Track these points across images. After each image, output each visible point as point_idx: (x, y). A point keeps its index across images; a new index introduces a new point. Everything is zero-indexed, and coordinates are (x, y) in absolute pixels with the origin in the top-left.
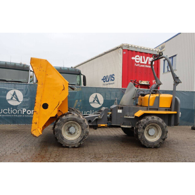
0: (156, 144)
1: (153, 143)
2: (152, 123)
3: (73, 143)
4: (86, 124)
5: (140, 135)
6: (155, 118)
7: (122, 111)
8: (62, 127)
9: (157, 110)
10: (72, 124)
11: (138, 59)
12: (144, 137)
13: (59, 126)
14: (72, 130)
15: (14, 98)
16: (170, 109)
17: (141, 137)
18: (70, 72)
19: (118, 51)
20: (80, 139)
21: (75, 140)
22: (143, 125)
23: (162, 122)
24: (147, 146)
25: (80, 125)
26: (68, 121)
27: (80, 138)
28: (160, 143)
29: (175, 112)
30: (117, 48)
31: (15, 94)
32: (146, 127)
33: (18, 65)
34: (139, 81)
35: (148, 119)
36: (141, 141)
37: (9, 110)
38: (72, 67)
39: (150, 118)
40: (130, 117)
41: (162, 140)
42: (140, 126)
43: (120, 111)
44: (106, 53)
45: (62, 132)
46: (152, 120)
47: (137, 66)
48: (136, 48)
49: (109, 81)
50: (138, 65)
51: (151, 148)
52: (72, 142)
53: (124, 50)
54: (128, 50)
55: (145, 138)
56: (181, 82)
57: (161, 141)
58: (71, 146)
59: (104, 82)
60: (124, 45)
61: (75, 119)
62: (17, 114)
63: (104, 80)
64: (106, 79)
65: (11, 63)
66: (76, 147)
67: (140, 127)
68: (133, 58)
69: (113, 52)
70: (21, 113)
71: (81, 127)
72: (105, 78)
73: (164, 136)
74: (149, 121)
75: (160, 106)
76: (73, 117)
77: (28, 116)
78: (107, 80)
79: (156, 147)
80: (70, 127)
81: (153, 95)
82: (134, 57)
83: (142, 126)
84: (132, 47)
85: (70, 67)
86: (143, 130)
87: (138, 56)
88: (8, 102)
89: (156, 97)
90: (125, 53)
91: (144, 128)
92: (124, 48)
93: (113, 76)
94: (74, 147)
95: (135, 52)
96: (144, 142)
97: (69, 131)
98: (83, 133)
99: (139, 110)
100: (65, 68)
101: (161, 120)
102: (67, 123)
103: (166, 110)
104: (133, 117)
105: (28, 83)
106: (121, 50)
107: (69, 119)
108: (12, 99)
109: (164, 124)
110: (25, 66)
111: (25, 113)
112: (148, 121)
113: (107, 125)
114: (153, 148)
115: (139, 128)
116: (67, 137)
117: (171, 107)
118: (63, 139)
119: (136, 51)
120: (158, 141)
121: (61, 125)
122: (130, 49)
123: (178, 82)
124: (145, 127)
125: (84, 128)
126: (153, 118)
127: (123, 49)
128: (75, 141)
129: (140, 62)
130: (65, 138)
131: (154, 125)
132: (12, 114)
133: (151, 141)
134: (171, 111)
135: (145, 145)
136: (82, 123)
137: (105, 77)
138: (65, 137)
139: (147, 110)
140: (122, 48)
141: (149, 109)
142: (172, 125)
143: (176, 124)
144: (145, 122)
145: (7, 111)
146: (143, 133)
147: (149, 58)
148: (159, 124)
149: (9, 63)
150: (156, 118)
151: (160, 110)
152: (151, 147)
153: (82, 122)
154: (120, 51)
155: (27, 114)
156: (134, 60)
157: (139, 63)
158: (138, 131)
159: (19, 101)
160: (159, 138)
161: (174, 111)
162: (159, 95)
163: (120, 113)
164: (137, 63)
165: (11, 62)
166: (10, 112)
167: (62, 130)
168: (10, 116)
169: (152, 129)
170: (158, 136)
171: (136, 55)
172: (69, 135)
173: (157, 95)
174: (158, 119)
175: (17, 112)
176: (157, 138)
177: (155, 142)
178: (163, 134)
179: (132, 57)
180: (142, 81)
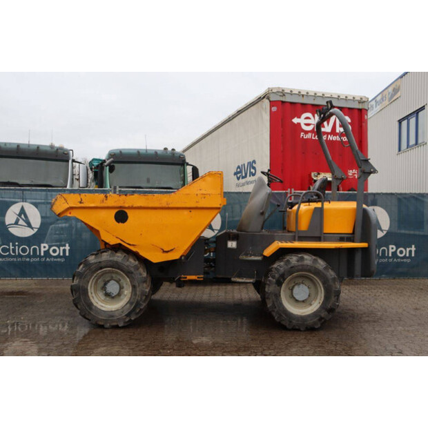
0: (310, 322)
1: (303, 318)
2: (298, 272)
3: (113, 316)
4: (141, 274)
5: (271, 300)
6: (306, 259)
7: (238, 244)
8: (88, 282)
9: (318, 239)
10: (114, 275)
11: (308, 121)
12: (281, 304)
13: (80, 278)
14: (113, 287)
15: (21, 222)
16: (350, 238)
17: (273, 304)
18: (158, 161)
19: (262, 106)
20: (129, 308)
21: (118, 310)
22: (277, 276)
23: (325, 268)
24: (288, 327)
25: (128, 277)
26: (101, 268)
27: (128, 305)
28: (321, 318)
29: (365, 245)
30: (260, 99)
31: (22, 211)
32: (284, 280)
33: (44, 149)
35: (288, 261)
36: (274, 314)
37: (11, 247)
38: (166, 149)
39: (294, 259)
40: (253, 258)
41: (326, 313)
42: (270, 278)
43: (232, 244)
44: (240, 112)
45: (90, 294)
46: (300, 263)
47: (307, 139)
48: (303, 96)
49: (246, 176)
50: (309, 136)
51: (299, 330)
52: (111, 314)
53: (272, 103)
54: (283, 102)
55: (284, 307)
56: (375, 171)
57: (324, 314)
58: (108, 325)
59: (238, 179)
60: (273, 91)
61: (117, 262)
62: (29, 256)
63: (238, 175)
64: (241, 172)
65: (29, 145)
66: (120, 326)
67: (270, 281)
68: (295, 120)
70: (38, 254)
71: (131, 282)
72: (239, 170)
73: (331, 303)
74: (292, 265)
75: (326, 231)
76: (111, 259)
77: (52, 259)
78: (244, 175)
79: (311, 329)
80: (108, 281)
81: (311, 204)
82: (299, 117)
83: (273, 277)
84: (291, 93)
85: (162, 149)
86: (279, 288)
87: (309, 115)
88: (9, 229)
89: (316, 208)
90: (274, 109)
91: (279, 284)
92: (273, 98)
93: (254, 165)
94: (117, 327)
95: (300, 106)
96: (281, 315)
97: (105, 290)
98: (136, 294)
99: (274, 241)
100: (149, 152)
101: (321, 264)
102: (100, 271)
103: (342, 240)
104: (259, 258)
105: (66, 187)
106: (266, 103)
107: (103, 265)
108: (16, 223)
109: (331, 274)
110: (59, 151)
111: (47, 253)
112: (289, 266)
113: (202, 276)
114: (305, 331)
115: (268, 282)
116: (100, 303)
117: (353, 233)
118: (91, 309)
119: (303, 104)
120: (315, 314)
121: (85, 277)
122: (288, 99)
123: (367, 170)
124: (282, 280)
125: (137, 284)
126: (302, 259)
127: (270, 101)
128: (116, 314)
129: (314, 128)
130: (96, 307)
131: (305, 275)
132: (20, 256)
133: (299, 314)
134: (353, 241)
135: (283, 323)
136: (132, 273)
137: (239, 167)
138: (95, 304)
139: (293, 239)
140: (268, 98)
141: (297, 238)
142: (357, 276)
143: (367, 273)
144: (282, 270)
145: (8, 250)
146: (278, 296)
148: (317, 272)
149: (27, 147)
150: (308, 259)
151: (325, 240)
152: (297, 327)
153: (132, 270)
154: (264, 107)
155: (51, 256)
156: (299, 124)
157: (313, 131)
158: (266, 290)
159: (32, 228)
160: (319, 306)
161: (361, 241)
162: (323, 205)
163: (232, 249)
164: (306, 132)
165: (31, 143)
166: (14, 251)
167: (89, 288)
168: (15, 259)
169: (301, 285)
170: (317, 301)
171: (303, 113)
172: (108, 298)
173: (319, 205)
174: (315, 261)
175: (29, 251)
176: (315, 306)
177: (309, 316)
178: (327, 298)
179: (294, 118)
180: (319, 174)
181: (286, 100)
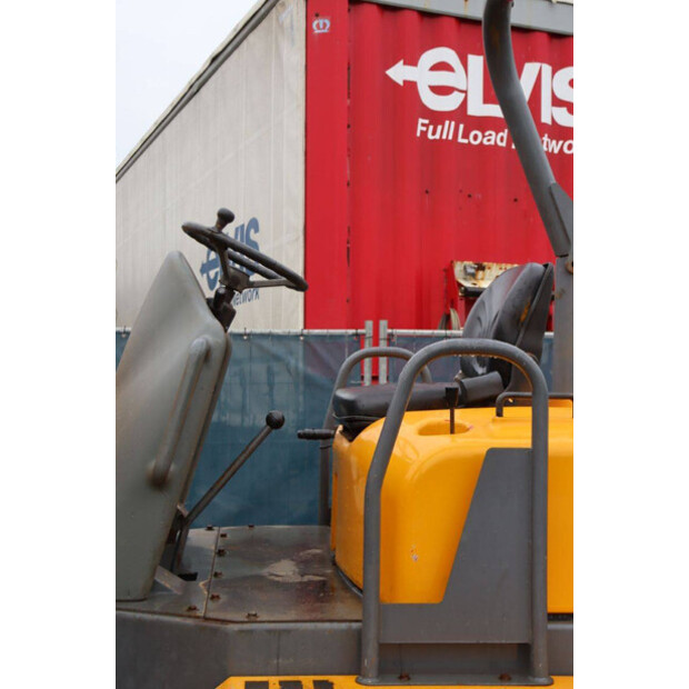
11: (442, 78)
19: (281, 26)
34: (458, 268)
44: (217, 60)
50: (446, 131)
53: (317, 5)
54: (353, 4)
68: (399, 73)
69: (251, 37)
82: (412, 61)
87: (447, 54)
89: (494, 455)
93: (253, 236)
95: (414, 19)
106: (295, 6)
119: (424, 14)
129: (464, 104)
147: (547, 69)
154: (287, 25)
156: (412, 86)
157: (460, 114)
164: (437, 118)
171: (424, 48)
179: (393, 62)
180: (481, 268)
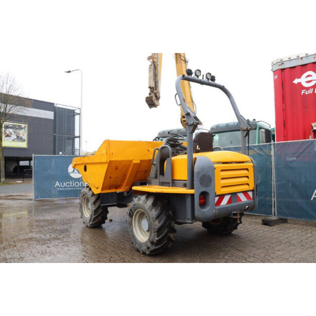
4: (92, 200)
6: (141, 200)
11: (309, 79)
32: (133, 214)
34: (313, 125)
39: (136, 199)
45: (83, 207)
46: (138, 203)
47: (309, 94)
48: (302, 58)
50: (310, 91)
54: (283, 70)
60: (275, 63)
61: (86, 192)
68: (296, 81)
84: (290, 60)
86: (130, 218)
87: (310, 73)
90: (276, 77)
92: (275, 69)
94: (88, 227)
95: (300, 68)
101: (148, 204)
109: (153, 214)
116: (87, 213)
119: (302, 66)
120: (146, 243)
122: (286, 65)
127: (273, 72)
128: (87, 220)
130: (84, 215)
141: (159, 183)
157: (315, 86)
169: (145, 219)
174: (144, 201)
179: (294, 79)
181: (285, 67)
